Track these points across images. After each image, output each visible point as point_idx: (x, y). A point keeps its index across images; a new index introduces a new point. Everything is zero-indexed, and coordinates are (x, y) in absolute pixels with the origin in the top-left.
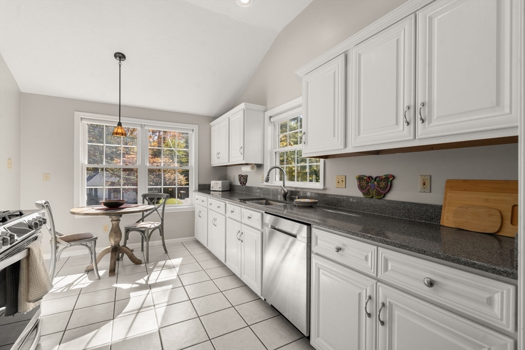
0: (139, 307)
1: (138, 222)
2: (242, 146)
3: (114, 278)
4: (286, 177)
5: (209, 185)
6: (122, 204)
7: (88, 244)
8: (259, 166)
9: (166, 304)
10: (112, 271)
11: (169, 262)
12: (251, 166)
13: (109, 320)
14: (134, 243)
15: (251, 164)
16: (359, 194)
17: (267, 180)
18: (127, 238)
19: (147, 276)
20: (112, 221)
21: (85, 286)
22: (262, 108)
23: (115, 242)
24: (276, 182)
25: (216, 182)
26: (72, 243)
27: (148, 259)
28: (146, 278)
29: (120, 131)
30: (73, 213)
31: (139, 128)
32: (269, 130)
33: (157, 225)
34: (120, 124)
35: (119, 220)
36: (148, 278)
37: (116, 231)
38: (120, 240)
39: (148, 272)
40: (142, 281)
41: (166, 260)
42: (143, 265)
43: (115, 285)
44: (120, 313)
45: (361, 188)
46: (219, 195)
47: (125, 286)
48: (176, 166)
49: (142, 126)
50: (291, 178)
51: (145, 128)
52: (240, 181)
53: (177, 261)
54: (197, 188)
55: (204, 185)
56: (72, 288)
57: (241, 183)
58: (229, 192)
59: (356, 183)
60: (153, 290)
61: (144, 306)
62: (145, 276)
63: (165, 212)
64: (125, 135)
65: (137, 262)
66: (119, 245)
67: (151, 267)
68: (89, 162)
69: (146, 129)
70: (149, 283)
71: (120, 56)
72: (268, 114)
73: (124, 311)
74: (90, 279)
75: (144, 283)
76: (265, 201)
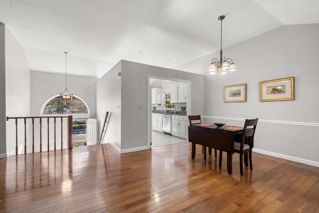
2: (156, 99)
4: (167, 107)
8: (160, 105)
12: (157, 104)
16: (181, 110)
17: (163, 108)
22: (161, 89)
24: (165, 109)
32: (163, 95)
45: (182, 109)
50: (169, 108)
59: (181, 108)
72: (162, 91)
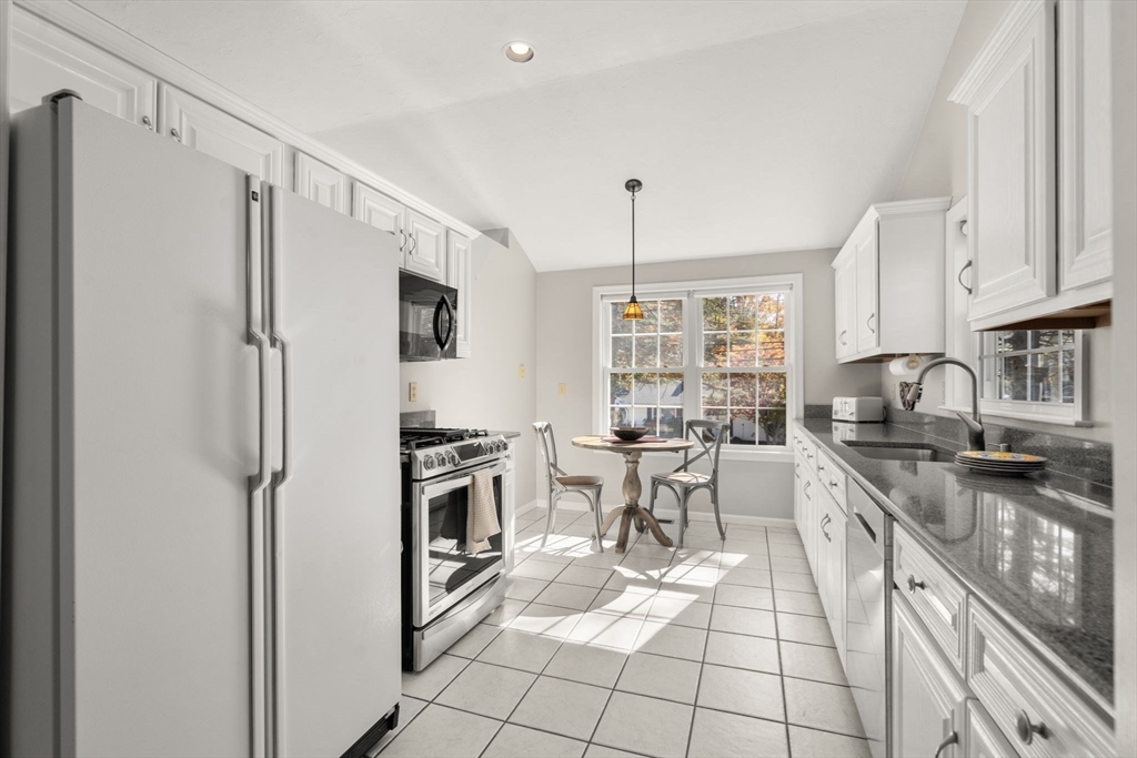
0: (626, 611)
1: (677, 471)
2: (874, 311)
3: (620, 557)
5: (830, 408)
6: (640, 435)
7: (587, 492)
9: (668, 621)
10: (622, 544)
11: (718, 556)
12: (906, 359)
13: (580, 611)
14: (666, 507)
15: (907, 355)
18: (654, 496)
19: (666, 569)
20: (627, 462)
21: (582, 556)
23: (631, 498)
25: (844, 399)
26: (569, 488)
27: (681, 541)
28: (663, 571)
29: (632, 311)
30: (574, 444)
31: (684, 299)
33: (701, 480)
34: (633, 300)
35: (637, 462)
36: (666, 573)
37: (633, 481)
38: (639, 496)
39: (673, 562)
40: (655, 574)
41: (715, 551)
42: (672, 549)
43: (616, 567)
44: (599, 607)
46: (852, 431)
47: (628, 573)
48: (757, 365)
49: (689, 294)
51: (696, 296)
52: (902, 397)
53: (734, 559)
54: (802, 414)
55: (817, 406)
56: (567, 554)
57: (904, 404)
58: (882, 425)
60: (662, 593)
61: (634, 612)
62: (664, 567)
63: (720, 458)
64: (642, 316)
65: (665, 542)
66: (637, 505)
67: (682, 556)
68: (614, 365)
69: (698, 299)
70: (664, 580)
71: (633, 185)
72: (955, 215)
73: (605, 607)
74: (591, 549)
75: (656, 578)
76: (930, 452)
